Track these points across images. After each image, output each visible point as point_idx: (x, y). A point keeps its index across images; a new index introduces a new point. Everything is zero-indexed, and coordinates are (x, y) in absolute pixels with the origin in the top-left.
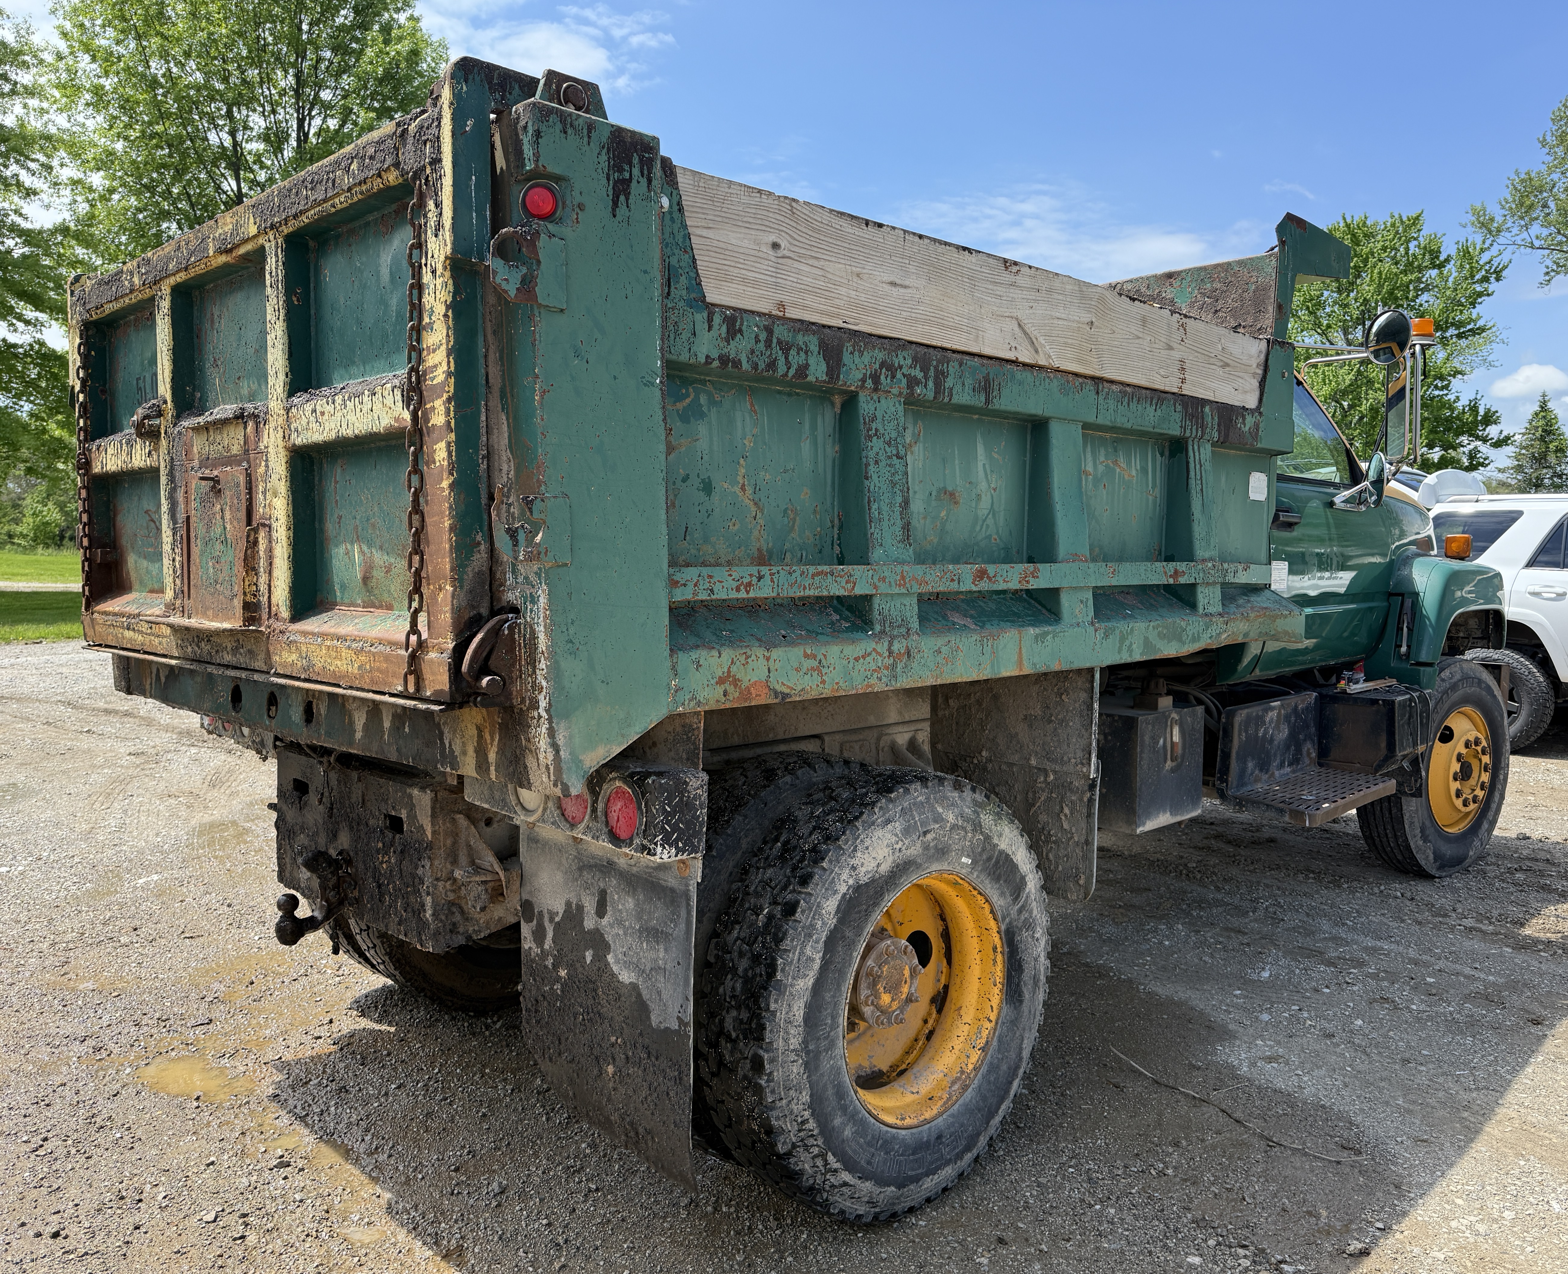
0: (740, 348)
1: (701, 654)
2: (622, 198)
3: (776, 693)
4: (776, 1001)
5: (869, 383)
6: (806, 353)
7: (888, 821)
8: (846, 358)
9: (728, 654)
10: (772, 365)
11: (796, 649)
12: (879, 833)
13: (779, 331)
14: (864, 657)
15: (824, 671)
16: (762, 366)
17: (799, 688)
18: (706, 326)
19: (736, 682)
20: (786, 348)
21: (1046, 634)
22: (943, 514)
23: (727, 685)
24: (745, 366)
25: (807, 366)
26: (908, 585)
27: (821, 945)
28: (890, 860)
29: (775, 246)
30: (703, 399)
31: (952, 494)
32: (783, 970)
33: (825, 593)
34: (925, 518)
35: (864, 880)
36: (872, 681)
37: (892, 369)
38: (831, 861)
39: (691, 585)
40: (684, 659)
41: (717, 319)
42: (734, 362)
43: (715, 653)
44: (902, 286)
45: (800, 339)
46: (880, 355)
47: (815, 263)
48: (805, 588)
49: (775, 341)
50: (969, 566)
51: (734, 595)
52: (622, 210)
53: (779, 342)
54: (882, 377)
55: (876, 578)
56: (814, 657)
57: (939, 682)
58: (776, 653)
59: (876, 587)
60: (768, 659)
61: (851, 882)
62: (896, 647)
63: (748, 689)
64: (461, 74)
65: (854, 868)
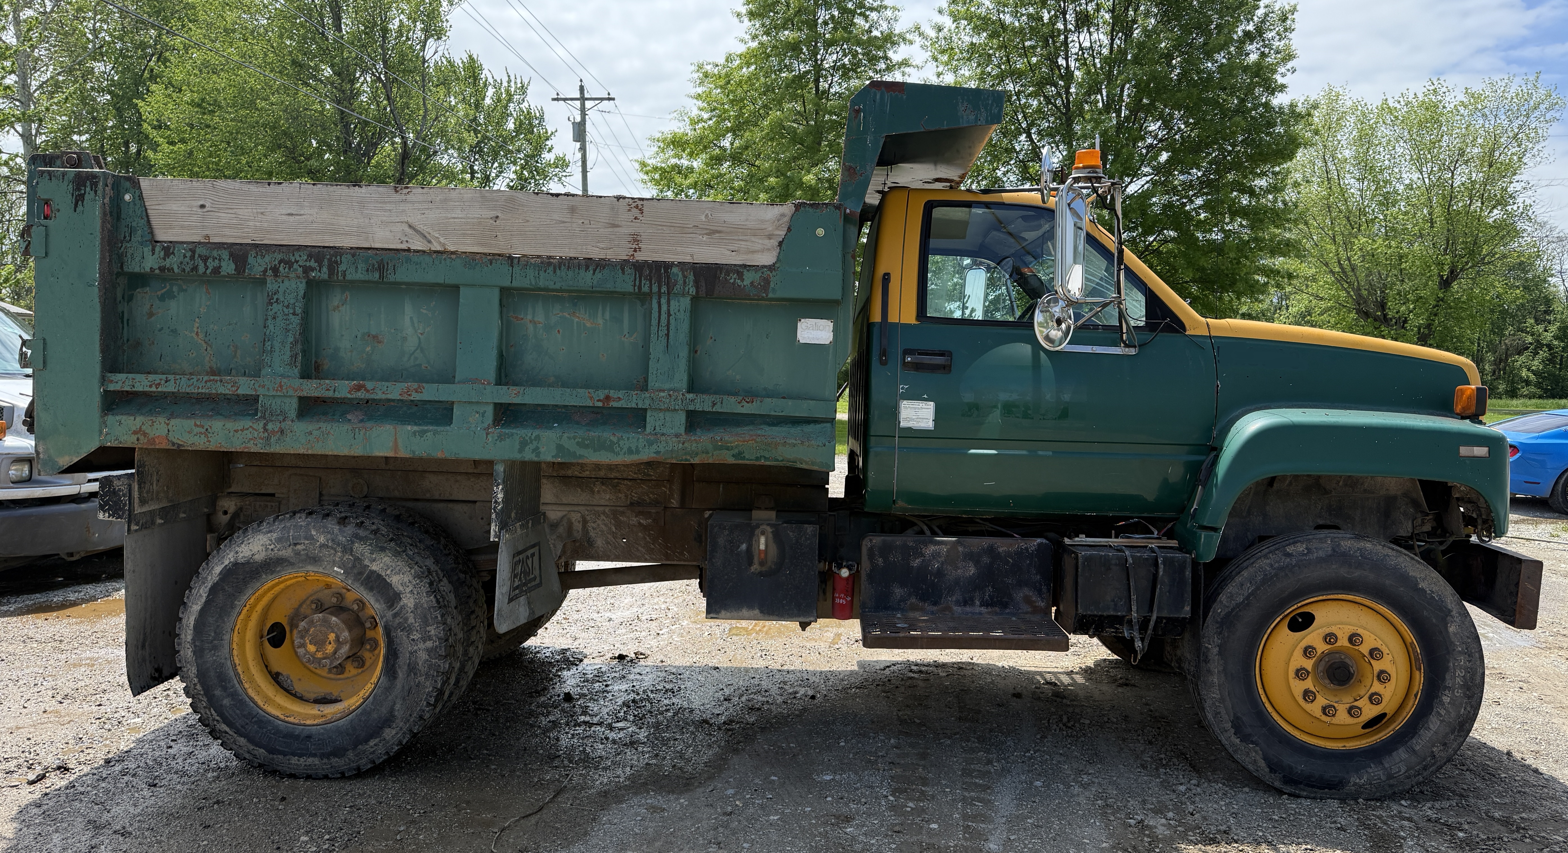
0: (173, 262)
1: (123, 418)
2: (80, 203)
3: (173, 444)
4: (183, 613)
5: (270, 273)
6: (220, 260)
7: (270, 532)
8: (251, 260)
9: (140, 419)
10: (195, 268)
11: (189, 421)
12: (261, 537)
13: (199, 251)
14: (242, 430)
15: (209, 435)
16: (187, 269)
17: (191, 442)
18: (151, 253)
19: (145, 434)
20: (205, 259)
21: (426, 432)
22: (368, 349)
23: (139, 435)
24: (176, 270)
25: (220, 267)
26: (284, 391)
27: (208, 589)
28: (264, 553)
29: (203, 206)
30: (175, 289)
31: (374, 337)
32: (188, 597)
33: (214, 391)
34: (351, 351)
35: (241, 560)
36: (248, 445)
37: (289, 264)
38: (225, 546)
39: (120, 383)
40: (110, 419)
41: (157, 249)
42: (168, 269)
43: (132, 418)
44: (297, 215)
45: (215, 253)
46: (279, 256)
47: (230, 211)
48: (199, 388)
49: (197, 256)
50: (347, 382)
51: (147, 389)
52: (80, 208)
53: (200, 256)
54: (281, 269)
55: (256, 386)
56: (203, 427)
57: (310, 452)
58: (173, 422)
59: (256, 390)
60: (168, 424)
61: (232, 560)
62: (270, 426)
63: (153, 439)
64: (31, 162)
65: (237, 553)
